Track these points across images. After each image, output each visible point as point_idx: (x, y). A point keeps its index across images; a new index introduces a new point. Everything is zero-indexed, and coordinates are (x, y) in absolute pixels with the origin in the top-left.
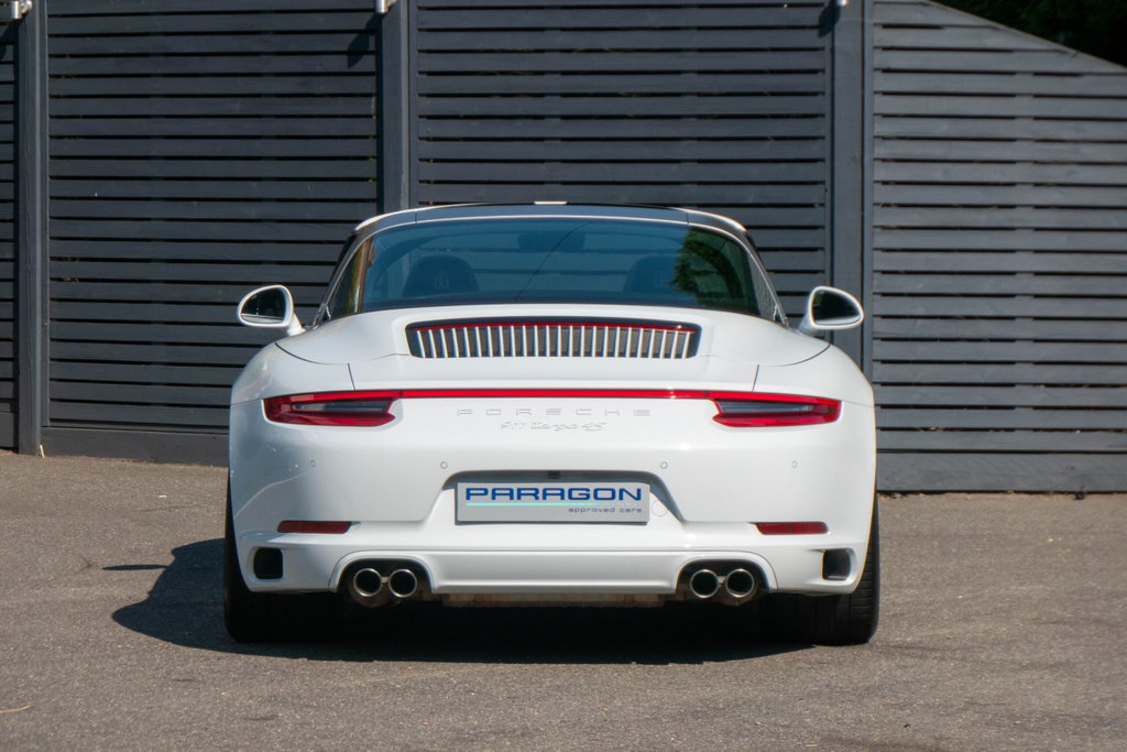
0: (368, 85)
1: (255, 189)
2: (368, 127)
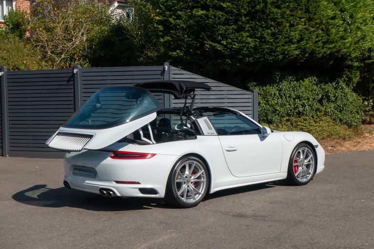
0: (72, 87)
1: (49, 107)
2: (72, 95)
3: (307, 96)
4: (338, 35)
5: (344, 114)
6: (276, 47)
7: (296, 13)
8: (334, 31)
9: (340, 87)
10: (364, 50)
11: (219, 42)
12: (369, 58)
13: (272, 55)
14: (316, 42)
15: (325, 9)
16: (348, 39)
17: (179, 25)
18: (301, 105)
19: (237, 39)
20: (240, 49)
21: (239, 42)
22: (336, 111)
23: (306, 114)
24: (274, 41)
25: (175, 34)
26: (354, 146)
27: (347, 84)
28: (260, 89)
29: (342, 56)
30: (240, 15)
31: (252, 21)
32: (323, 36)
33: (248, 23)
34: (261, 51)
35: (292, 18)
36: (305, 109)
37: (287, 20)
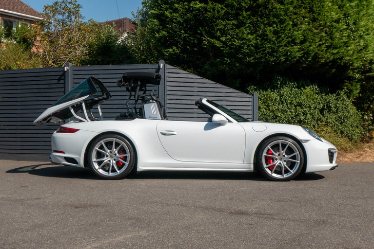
0: (62, 86)
2: (62, 94)
3: (309, 104)
4: (341, 40)
5: (345, 126)
6: (279, 47)
7: (300, 11)
8: (337, 35)
9: (341, 99)
10: (366, 61)
11: (218, 39)
12: (370, 70)
13: (274, 56)
14: (320, 45)
15: (329, 11)
16: (351, 46)
17: (176, 19)
18: (303, 113)
19: (237, 35)
20: (240, 47)
21: (239, 39)
22: (337, 123)
23: (307, 123)
24: (276, 40)
25: (172, 29)
26: (357, 157)
27: (347, 96)
28: (260, 93)
29: (345, 64)
30: (240, 9)
31: (254, 16)
32: (326, 40)
33: (249, 18)
34: (262, 50)
35: (295, 16)
36: (306, 117)
37: (290, 18)
